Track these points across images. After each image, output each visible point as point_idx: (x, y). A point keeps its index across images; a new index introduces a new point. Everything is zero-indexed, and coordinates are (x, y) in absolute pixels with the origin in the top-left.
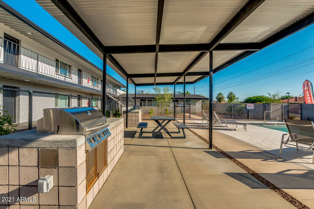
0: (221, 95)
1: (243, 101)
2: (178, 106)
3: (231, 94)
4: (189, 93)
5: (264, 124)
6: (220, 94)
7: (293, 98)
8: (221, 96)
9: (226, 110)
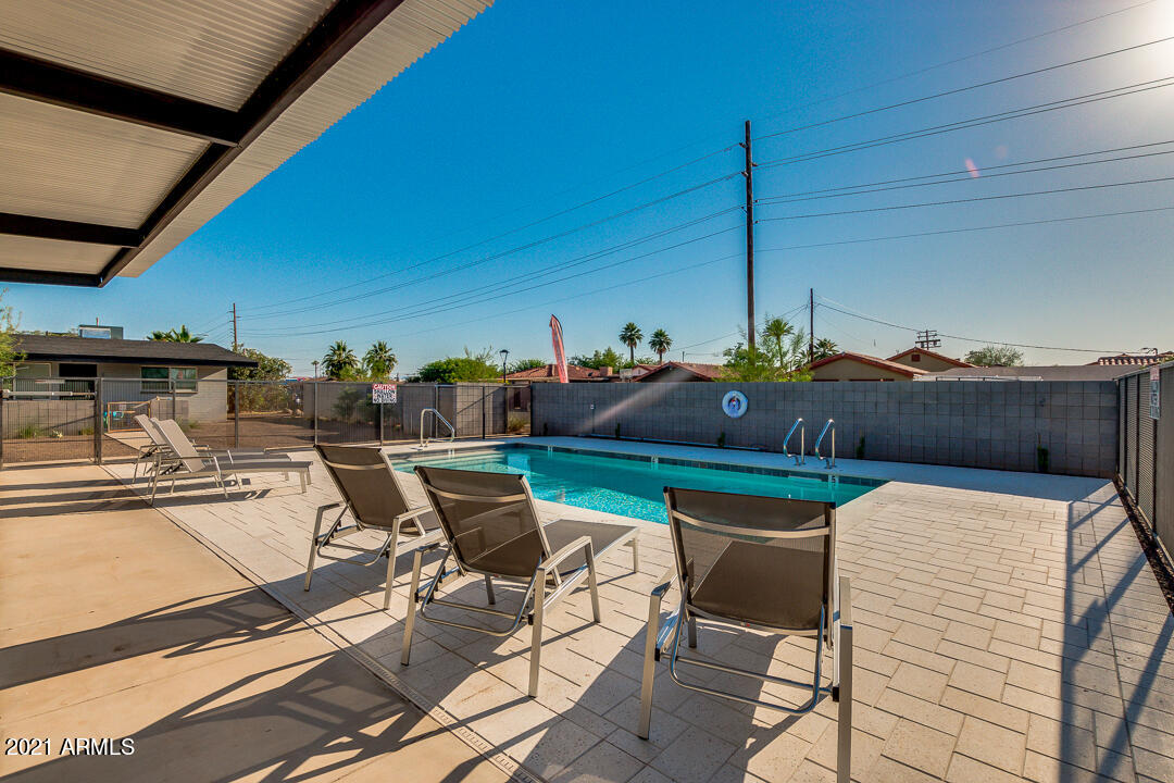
0: (344, 350)
1: (414, 372)
2: (11, 397)
3: (381, 350)
4: (192, 337)
5: (415, 453)
6: (339, 347)
7: (544, 367)
8: (344, 355)
9: (337, 406)
